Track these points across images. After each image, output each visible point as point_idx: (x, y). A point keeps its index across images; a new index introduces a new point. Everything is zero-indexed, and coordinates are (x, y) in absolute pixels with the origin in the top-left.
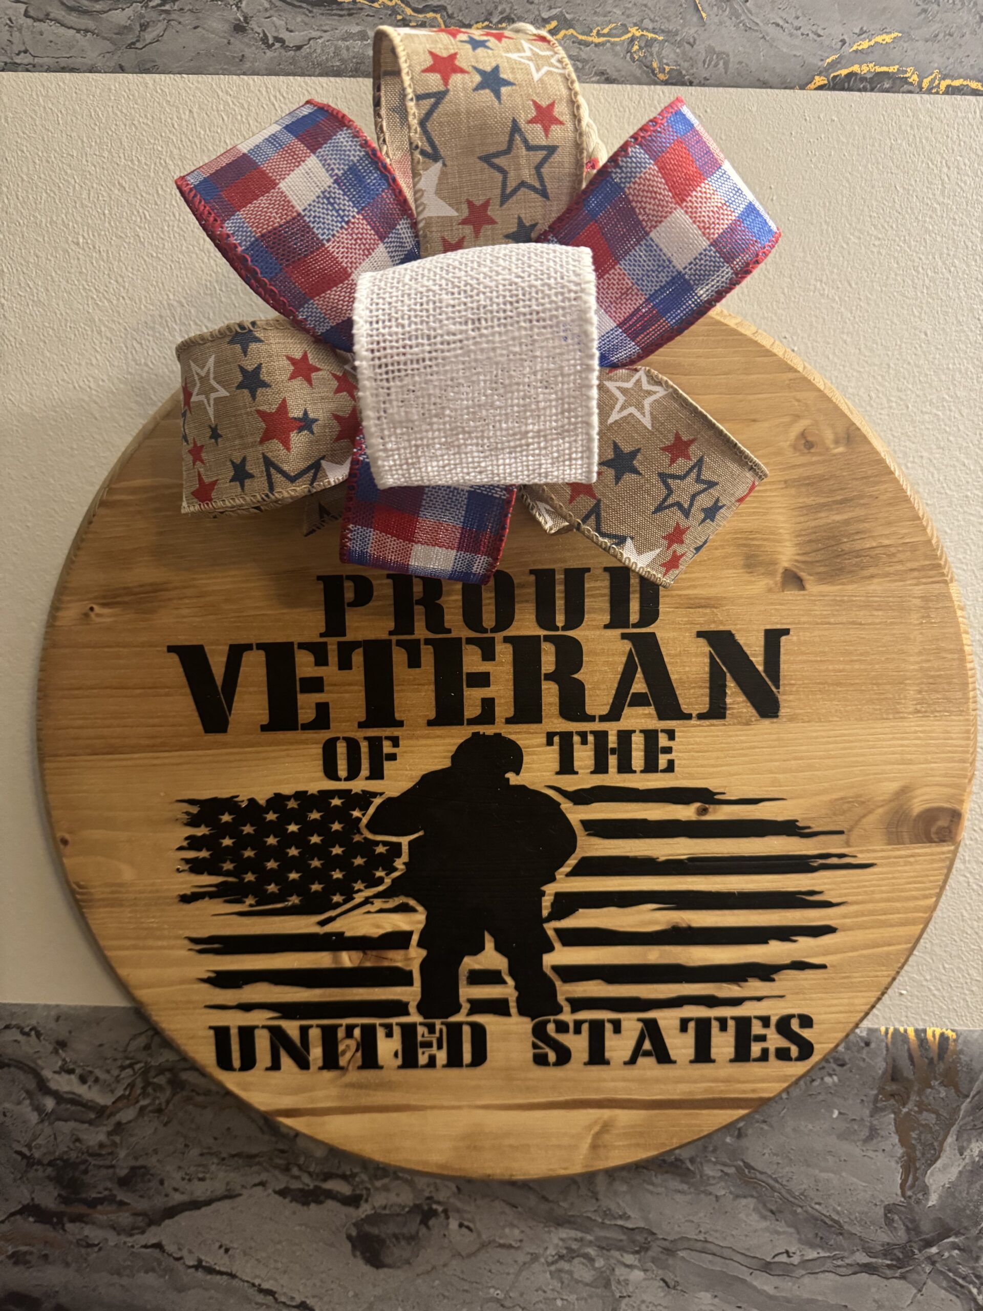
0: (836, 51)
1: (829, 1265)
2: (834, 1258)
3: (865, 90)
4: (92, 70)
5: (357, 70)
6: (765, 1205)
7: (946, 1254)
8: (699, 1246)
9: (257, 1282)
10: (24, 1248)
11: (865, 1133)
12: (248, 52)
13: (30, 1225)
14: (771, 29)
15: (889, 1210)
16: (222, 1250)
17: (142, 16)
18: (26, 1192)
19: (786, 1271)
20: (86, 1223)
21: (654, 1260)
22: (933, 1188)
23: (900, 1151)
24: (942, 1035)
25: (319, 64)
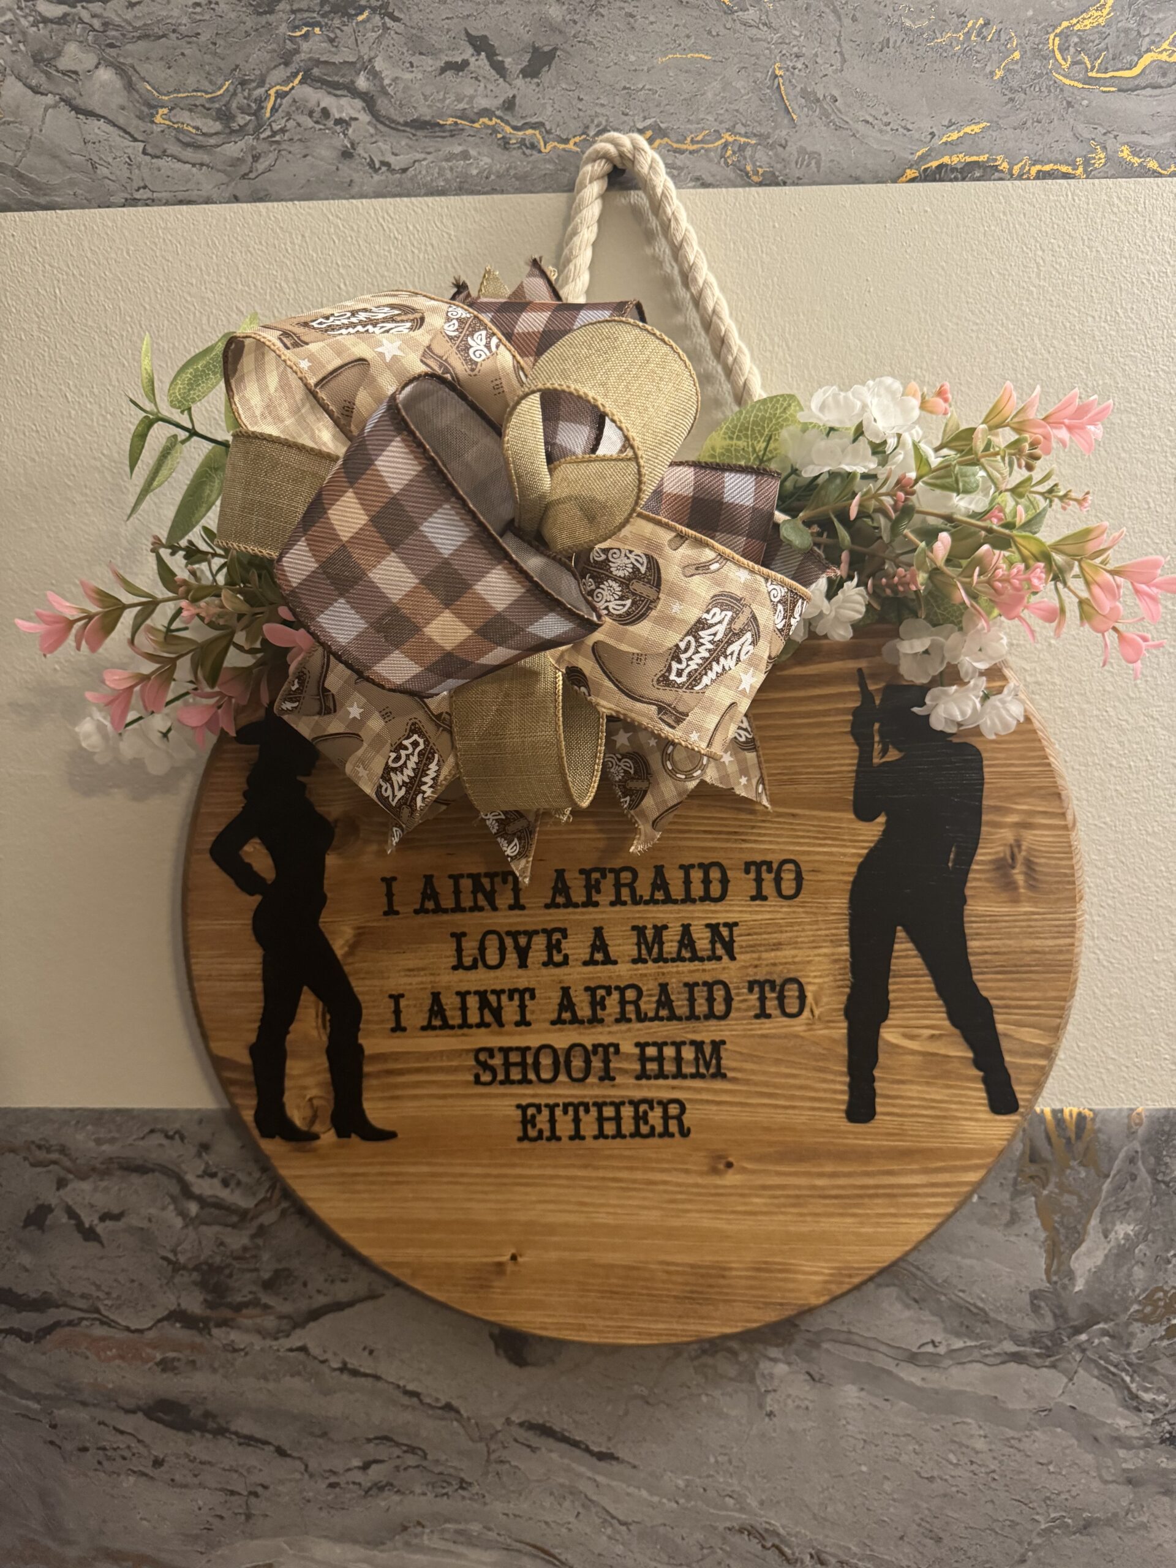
0: (925, 144)
1: (976, 1355)
2: (981, 1347)
3: (956, 179)
4: (208, 201)
5: (460, 189)
6: (907, 1294)
7: (1096, 1341)
8: (843, 1337)
9: (401, 1383)
10: (171, 1355)
11: (1006, 1217)
12: (355, 176)
13: (177, 1331)
14: (861, 127)
15: (1035, 1296)
16: (366, 1353)
17: (253, 148)
18: (173, 1299)
19: (933, 1361)
20: (232, 1328)
21: (797, 1353)
22: (1078, 1273)
23: (1042, 1235)
24: (1079, 1114)
25: (425, 185)
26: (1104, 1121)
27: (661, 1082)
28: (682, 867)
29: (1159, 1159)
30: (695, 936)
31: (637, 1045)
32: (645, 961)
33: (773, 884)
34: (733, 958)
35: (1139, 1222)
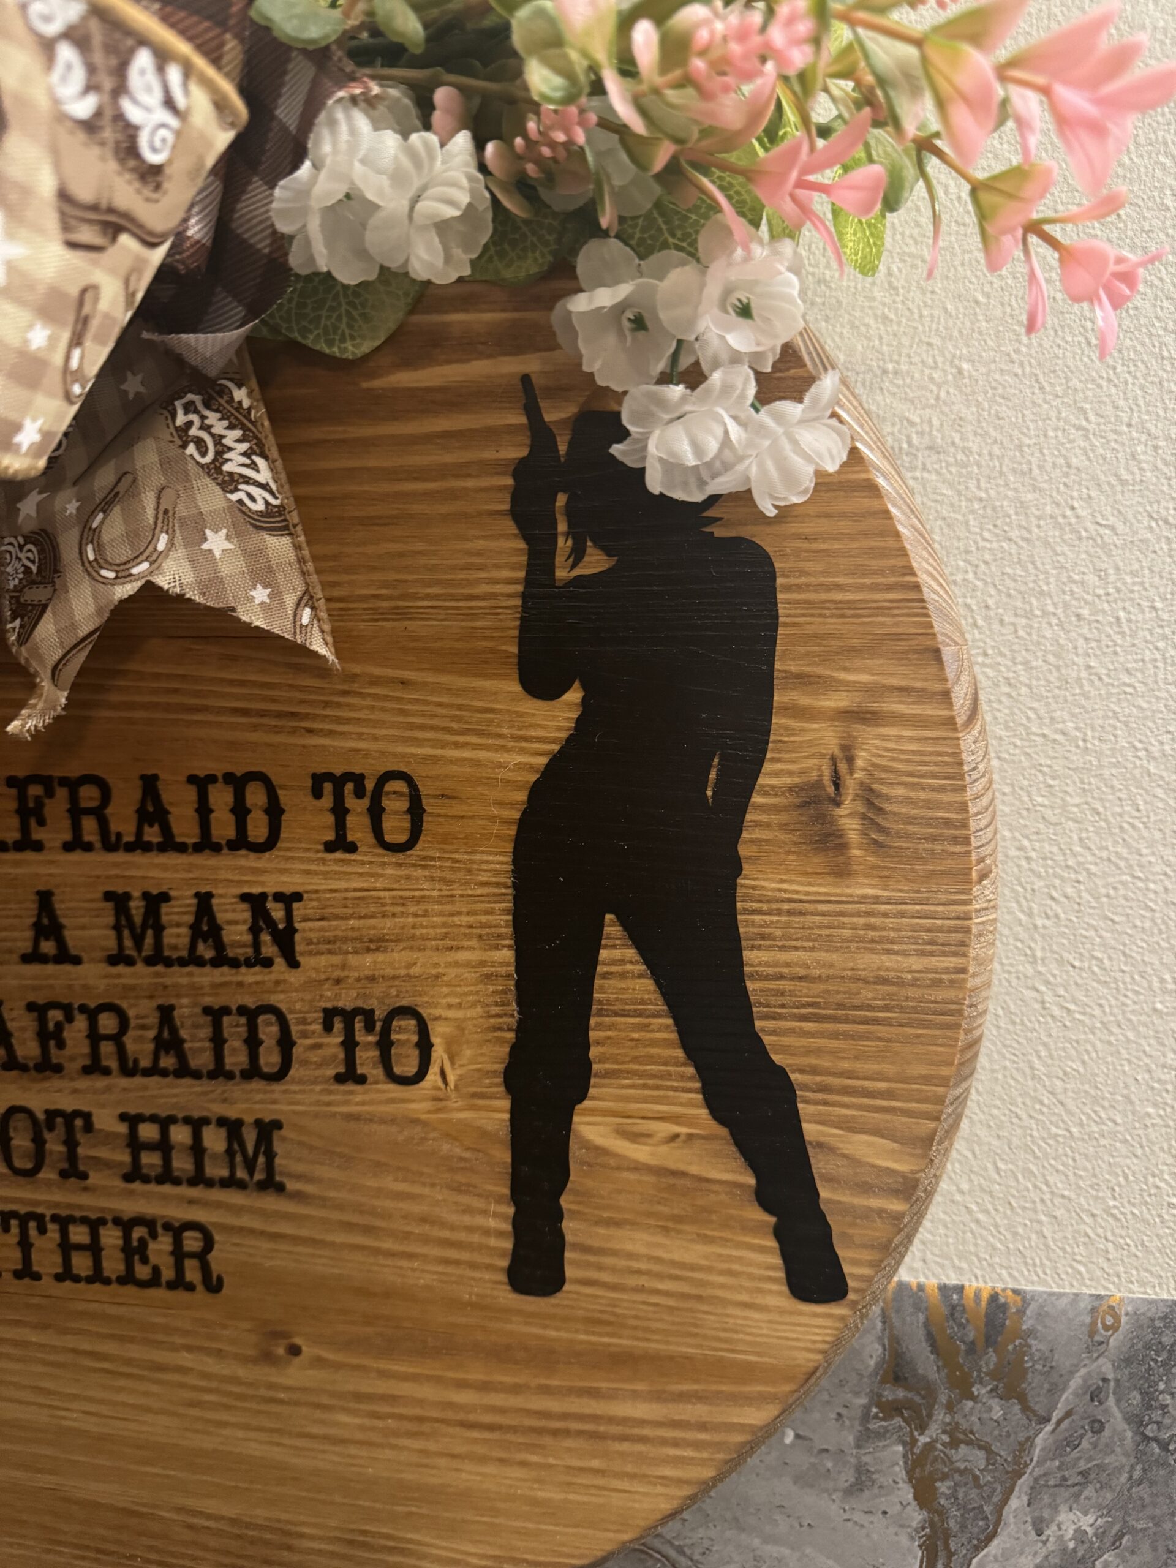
23: (917, 1516)
24: (994, 1297)
26: (1040, 1316)
27: (167, 1189)
28: (192, 779)
29: (1149, 1399)
30: (221, 917)
31: (123, 1117)
32: (130, 962)
33: (366, 820)
34: (293, 963)
35: (1107, 1510)
